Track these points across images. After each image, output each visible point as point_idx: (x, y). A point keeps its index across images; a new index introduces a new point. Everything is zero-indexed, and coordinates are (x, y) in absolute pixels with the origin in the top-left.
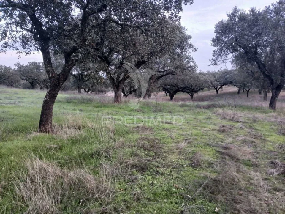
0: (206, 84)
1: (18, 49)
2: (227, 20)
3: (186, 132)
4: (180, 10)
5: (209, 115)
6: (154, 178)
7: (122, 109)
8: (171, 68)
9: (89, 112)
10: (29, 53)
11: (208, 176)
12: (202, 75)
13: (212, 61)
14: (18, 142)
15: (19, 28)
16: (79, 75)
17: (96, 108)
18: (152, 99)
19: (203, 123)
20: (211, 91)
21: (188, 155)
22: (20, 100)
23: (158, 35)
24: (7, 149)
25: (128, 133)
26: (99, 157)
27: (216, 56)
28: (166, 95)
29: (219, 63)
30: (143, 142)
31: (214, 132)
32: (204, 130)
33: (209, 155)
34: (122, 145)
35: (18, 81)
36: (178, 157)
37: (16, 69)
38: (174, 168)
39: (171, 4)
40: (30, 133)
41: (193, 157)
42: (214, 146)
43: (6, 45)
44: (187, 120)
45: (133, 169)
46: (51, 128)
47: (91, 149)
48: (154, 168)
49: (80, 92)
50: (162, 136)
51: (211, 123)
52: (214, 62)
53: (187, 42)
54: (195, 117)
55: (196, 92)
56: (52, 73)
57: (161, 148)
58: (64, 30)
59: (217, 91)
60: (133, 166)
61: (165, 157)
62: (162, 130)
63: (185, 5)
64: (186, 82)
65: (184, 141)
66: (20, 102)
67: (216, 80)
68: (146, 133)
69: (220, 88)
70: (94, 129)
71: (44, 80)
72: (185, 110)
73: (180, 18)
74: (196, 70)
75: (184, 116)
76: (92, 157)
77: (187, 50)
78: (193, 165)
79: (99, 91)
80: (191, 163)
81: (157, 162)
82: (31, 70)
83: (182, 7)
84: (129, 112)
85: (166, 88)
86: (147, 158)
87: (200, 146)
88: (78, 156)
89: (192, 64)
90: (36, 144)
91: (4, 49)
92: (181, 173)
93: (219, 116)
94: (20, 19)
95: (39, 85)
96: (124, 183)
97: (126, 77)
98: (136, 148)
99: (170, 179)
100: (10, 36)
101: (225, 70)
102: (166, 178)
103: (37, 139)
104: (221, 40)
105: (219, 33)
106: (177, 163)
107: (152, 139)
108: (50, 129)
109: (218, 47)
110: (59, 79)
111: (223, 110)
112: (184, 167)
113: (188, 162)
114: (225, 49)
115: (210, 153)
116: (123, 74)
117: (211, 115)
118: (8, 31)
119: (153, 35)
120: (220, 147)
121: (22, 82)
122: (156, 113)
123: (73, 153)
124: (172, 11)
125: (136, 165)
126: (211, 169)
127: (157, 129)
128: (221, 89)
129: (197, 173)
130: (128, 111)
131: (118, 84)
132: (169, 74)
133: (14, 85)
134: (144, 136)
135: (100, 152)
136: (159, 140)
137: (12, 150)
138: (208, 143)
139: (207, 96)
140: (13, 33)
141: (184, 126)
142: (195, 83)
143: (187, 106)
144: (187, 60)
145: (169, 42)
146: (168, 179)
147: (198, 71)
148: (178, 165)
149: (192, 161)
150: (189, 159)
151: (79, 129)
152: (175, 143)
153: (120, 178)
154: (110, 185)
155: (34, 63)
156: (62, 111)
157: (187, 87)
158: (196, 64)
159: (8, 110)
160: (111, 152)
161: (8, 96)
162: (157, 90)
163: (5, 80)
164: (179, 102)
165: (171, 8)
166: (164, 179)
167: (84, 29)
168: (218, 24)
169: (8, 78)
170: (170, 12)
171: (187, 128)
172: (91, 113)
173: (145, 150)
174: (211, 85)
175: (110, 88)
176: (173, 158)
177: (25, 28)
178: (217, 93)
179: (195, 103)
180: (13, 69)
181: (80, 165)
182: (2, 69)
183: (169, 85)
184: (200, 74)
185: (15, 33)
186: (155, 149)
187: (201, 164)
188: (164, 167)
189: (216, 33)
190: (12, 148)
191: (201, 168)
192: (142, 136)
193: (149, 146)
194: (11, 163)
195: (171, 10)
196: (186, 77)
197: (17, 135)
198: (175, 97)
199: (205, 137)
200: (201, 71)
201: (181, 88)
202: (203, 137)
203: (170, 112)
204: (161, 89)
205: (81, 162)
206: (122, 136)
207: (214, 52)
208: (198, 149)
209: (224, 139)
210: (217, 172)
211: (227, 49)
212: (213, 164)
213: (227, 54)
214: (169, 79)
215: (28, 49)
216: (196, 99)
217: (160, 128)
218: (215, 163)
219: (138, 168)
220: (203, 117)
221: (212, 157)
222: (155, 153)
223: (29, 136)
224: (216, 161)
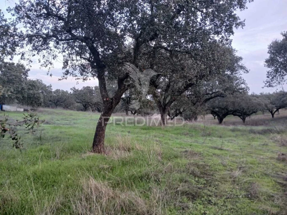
0: (260, 107)
1: (77, 76)
2: (282, 40)
3: (240, 159)
4: (231, 34)
5: (266, 142)
6: (206, 207)
7: (168, 132)
8: (219, 90)
9: (136, 134)
10: (86, 79)
11: (269, 210)
12: (255, 98)
13: (266, 82)
14: (74, 161)
15: (78, 58)
16: (127, 98)
17: (143, 130)
18: (199, 122)
19: (258, 150)
20: (266, 114)
21: (244, 185)
22: (75, 121)
23: (209, 59)
24: (64, 167)
25: (176, 157)
26: (148, 180)
27: (271, 78)
28: (215, 119)
29: (274, 85)
30: (192, 168)
31: (272, 160)
32: (260, 158)
33: (268, 186)
34: (171, 170)
35: (73, 104)
36: (231, 186)
37: (72, 93)
38: (228, 198)
39: (222, 28)
40: (85, 153)
41: (249, 187)
42: (273, 177)
43: (67, 72)
44: (240, 146)
45: (183, 195)
46: (103, 148)
47: (140, 172)
48: (206, 197)
49: (127, 114)
50: (213, 163)
51: (268, 150)
52: (268, 83)
53: (237, 64)
54: (249, 143)
55: (249, 115)
56: (106, 98)
57: (212, 175)
58: (118, 58)
59: (273, 115)
60: (184, 193)
61: (218, 185)
62: (212, 156)
63: (236, 28)
64: (236, 105)
65: (238, 169)
66: (75, 123)
67: (271, 103)
68: (195, 159)
69: (276, 111)
70: (142, 152)
71: (96, 103)
72: (237, 135)
73: (231, 41)
74: (247, 92)
75: (236, 141)
76: (141, 179)
77: (238, 72)
78: (250, 196)
79: (145, 113)
80: (247, 194)
81: (209, 190)
82: (84, 94)
83: (233, 30)
84: (176, 136)
85: (214, 110)
86: (198, 186)
87: (257, 176)
88: (128, 178)
89: (243, 86)
90: (90, 163)
91: (66, 76)
92: (237, 204)
93: (276, 142)
94: (80, 50)
95: (91, 107)
96: (174, 210)
97: (173, 100)
98: (185, 174)
99: (224, 210)
100: (71, 65)
101: (281, 91)
102: (220, 209)
103: (91, 159)
104: (276, 60)
105: (273, 53)
106: (231, 193)
107: (201, 165)
108: (102, 150)
109: (273, 68)
110: (112, 103)
111: (282, 136)
112: (239, 198)
113: (243, 193)
114: (281, 70)
115: (268, 184)
116: (170, 97)
117: (267, 141)
118: (69, 60)
119: (204, 59)
120: (280, 178)
121: (77, 104)
122: (205, 138)
123: (124, 175)
124: (223, 35)
125: (187, 192)
126: (271, 202)
127: (207, 155)
128: (277, 113)
129: (255, 206)
130: (174, 134)
131: (165, 107)
132: (218, 96)
133: (69, 107)
134: (193, 161)
135: (149, 175)
136: (210, 166)
137: (69, 168)
138: (265, 172)
139: (261, 120)
140: (73, 62)
141: (237, 153)
142: (247, 106)
143: (239, 130)
144: (237, 82)
145: (220, 65)
146: (222, 210)
147: (250, 93)
148: (233, 195)
149: (248, 192)
150: (245, 189)
151: (129, 151)
152: (228, 171)
153: (170, 204)
154: (160, 211)
155: (88, 87)
156: (112, 132)
157: (238, 110)
158: (248, 86)
159: (65, 130)
160: (160, 176)
161: (64, 117)
162: (204, 112)
163: (62, 102)
164: (229, 126)
165: (221, 32)
166: (218, 210)
167: (136, 57)
168: (272, 45)
169: (64, 101)
170: (220, 36)
171: (241, 155)
172: (139, 135)
173: (195, 177)
174: (266, 108)
175: (155, 111)
176: (226, 187)
177: (84, 57)
178: (273, 116)
179: (249, 128)
180: (69, 93)
181: (130, 187)
182: (60, 93)
183: (217, 108)
184: (253, 96)
185: (75, 62)
186: (205, 176)
187: (259, 196)
188: (216, 196)
189: (270, 53)
190: (69, 166)
191: (260, 200)
192: (192, 161)
193: (199, 173)
194: (68, 181)
195: (221, 34)
196: (237, 99)
197: (73, 154)
198: (224, 120)
199: (262, 166)
200: (253, 93)
201: (231, 111)
202: (259, 165)
203: (221, 137)
204: (208, 111)
205: (131, 184)
206: (170, 160)
207: (268, 73)
208: (254, 179)
209: (285, 169)
210: (279, 207)
211: (283, 70)
212: (273, 196)
213: (284, 75)
214: (218, 102)
215: (85, 75)
216: (248, 123)
217: (210, 154)
218: (276, 196)
219: (188, 195)
220: (258, 143)
221: (272, 189)
222: (206, 180)
223: (83, 156)
224: (277, 194)
